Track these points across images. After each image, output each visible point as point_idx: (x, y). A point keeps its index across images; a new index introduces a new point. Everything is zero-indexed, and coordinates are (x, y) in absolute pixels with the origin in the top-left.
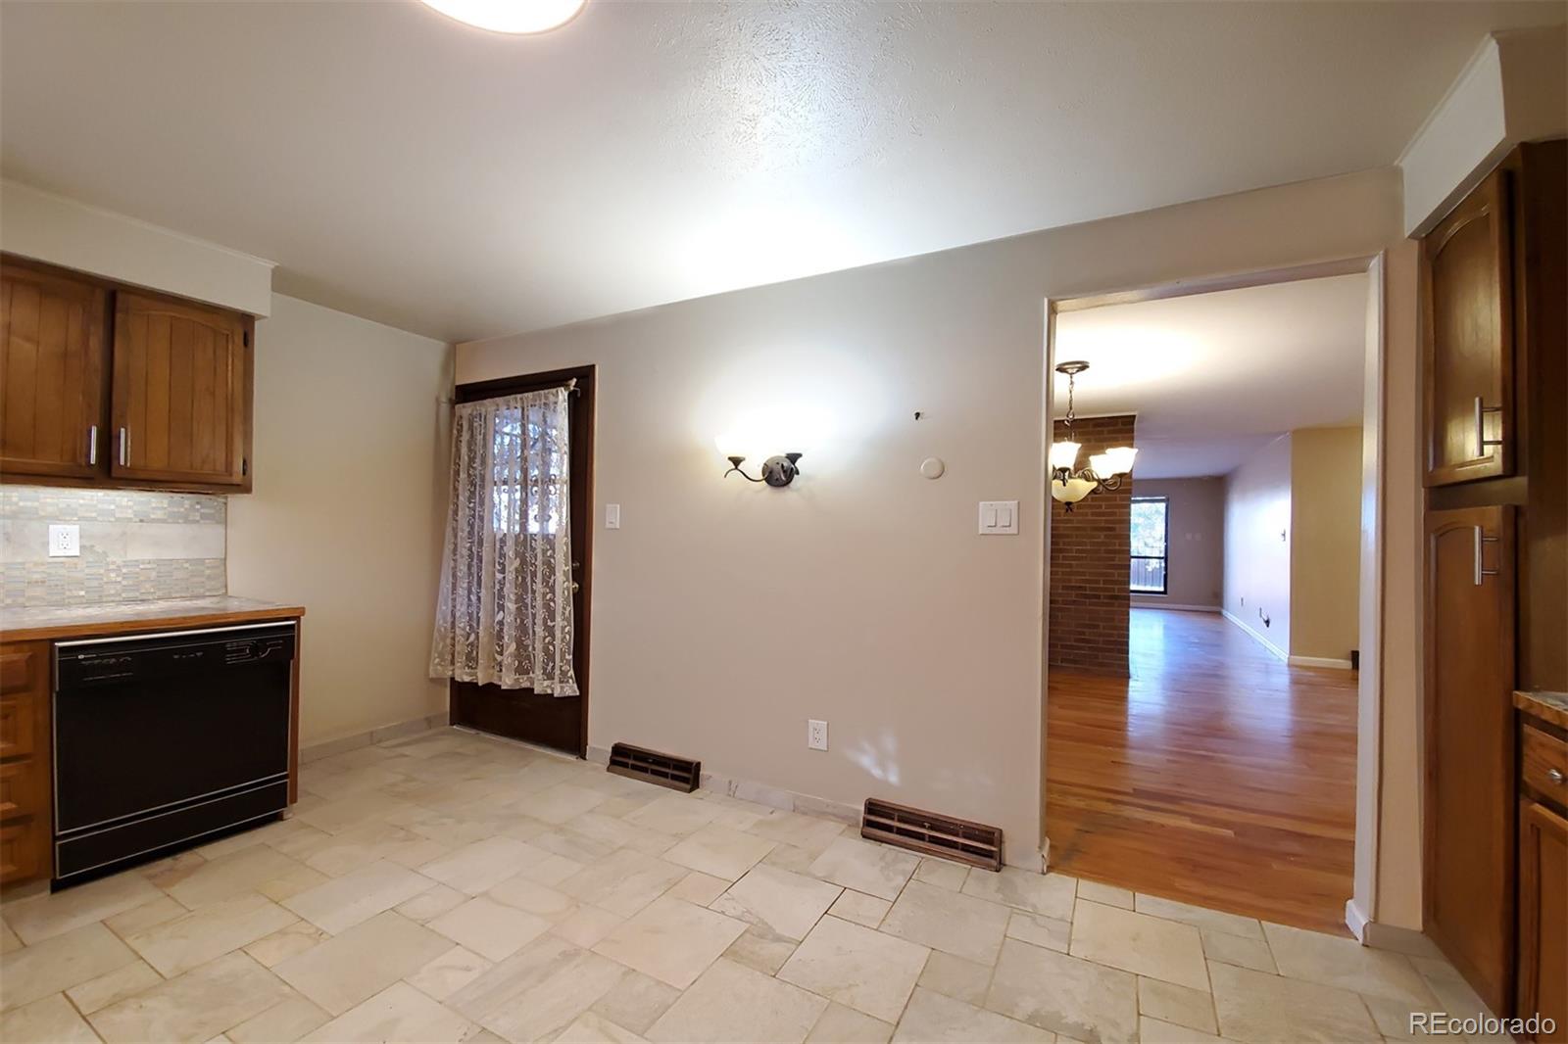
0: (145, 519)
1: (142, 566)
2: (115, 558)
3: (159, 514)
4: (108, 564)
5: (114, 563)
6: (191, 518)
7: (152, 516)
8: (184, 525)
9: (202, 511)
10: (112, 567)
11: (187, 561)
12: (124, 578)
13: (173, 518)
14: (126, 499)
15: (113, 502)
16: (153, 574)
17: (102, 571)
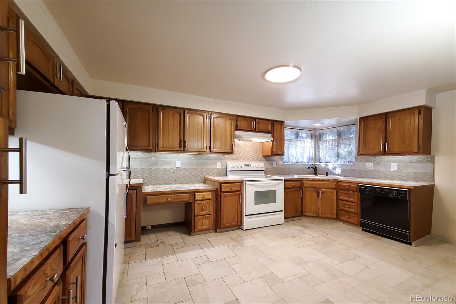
0: (412, 162)
1: (411, 173)
2: (404, 171)
3: (415, 161)
4: (403, 172)
5: (404, 172)
6: (423, 161)
7: (413, 161)
8: (421, 163)
9: (427, 159)
10: (404, 173)
11: (422, 173)
12: (406, 176)
13: (418, 161)
14: (407, 157)
15: (404, 158)
16: (414, 176)
17: (402, 174)
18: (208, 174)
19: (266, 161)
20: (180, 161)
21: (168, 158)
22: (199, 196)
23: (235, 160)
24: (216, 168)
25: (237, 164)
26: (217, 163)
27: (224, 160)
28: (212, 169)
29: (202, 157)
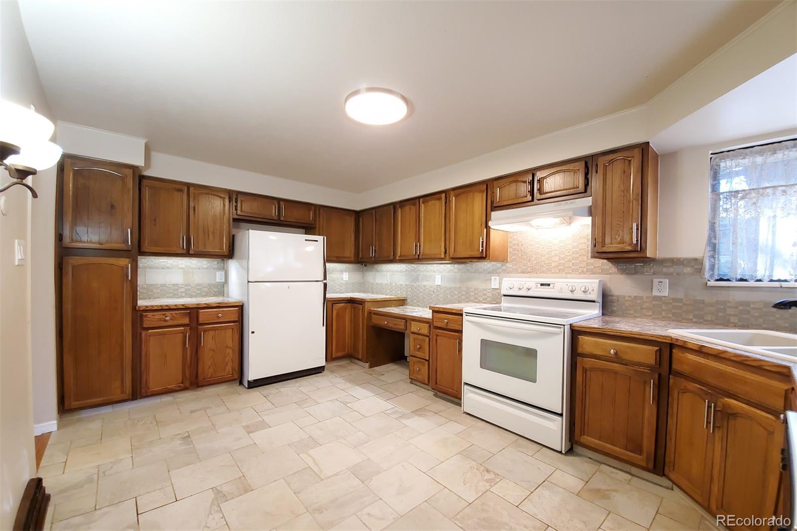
18: (477, 299)
19: (622, 276)
20: (440, 276)
21: (428, 272)
22: (414, 327)
23: (527, 273)
24: (490, 289)
25: (520, 283)
26: (491, 280)
27: (504, 273)
28: (484, 291)
29: (469, 268)
